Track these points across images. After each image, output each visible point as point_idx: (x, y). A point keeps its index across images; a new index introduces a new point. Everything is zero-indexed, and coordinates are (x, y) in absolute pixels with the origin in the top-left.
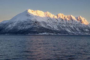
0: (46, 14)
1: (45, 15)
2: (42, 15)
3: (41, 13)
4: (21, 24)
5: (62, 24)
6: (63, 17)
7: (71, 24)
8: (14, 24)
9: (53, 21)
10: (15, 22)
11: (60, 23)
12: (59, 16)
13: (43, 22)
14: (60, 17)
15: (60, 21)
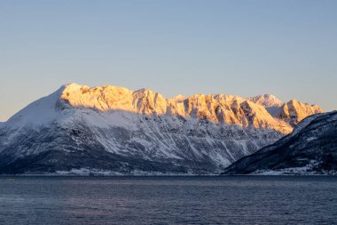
0: (141, 100)
1: (137, 101)
2: (123, 104)
3: (121, 97)
4: (30, 137)
5: (200, 136)
6: (209, 107)
7: (241, 133)
8: (9, 138)
9: (165, 124)
10: (13, 131)
11: (192, 133)
12: (195, 102)
13: (119, 128)
14: (197, 109)
15: (193, 123)
